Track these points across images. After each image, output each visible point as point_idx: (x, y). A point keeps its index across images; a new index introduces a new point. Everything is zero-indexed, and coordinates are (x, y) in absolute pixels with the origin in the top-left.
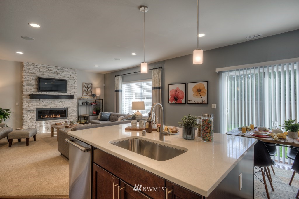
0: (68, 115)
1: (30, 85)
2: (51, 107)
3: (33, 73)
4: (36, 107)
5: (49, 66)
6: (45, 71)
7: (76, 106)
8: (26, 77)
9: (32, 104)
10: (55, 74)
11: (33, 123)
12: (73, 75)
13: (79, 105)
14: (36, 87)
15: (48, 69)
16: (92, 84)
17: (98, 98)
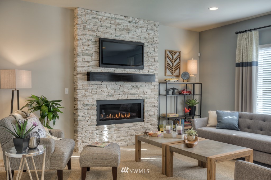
0: (145, 114)
1: (87, 54)
2: (120, 98)
3: (91, 30)
4: (96, 97)
5: (116, 16)
6: (110, 25)
7: (157, 97)
8: (81, 37)
9: (90, 91)
10: (124, 32)
11: (92, 129)
12: (152, 34)
13: (159, 95)
14: (97, 58)
15: (114, 22)
16: (179, 53)
17: (193, 81)
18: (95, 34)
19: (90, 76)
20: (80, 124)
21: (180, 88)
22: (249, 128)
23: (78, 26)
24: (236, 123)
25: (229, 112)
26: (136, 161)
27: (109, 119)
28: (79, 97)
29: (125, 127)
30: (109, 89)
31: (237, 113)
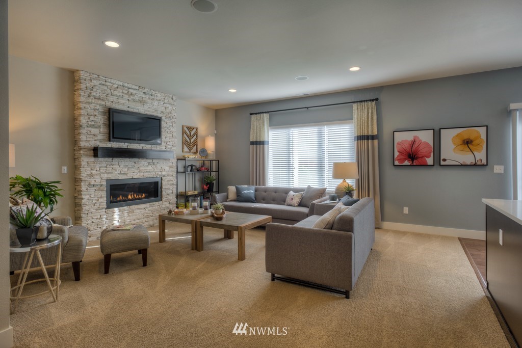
0: (163, 193)
1: (93, 126)
2: (135, 177)
3: (98, 98)
4: (105, 176)
5: (129, 86)
6: (122, 94)
7: (175, 174)
8: (85, 105)
9: (98, 169)
10: (139, 104)
11: (101, 214)
12: (170, 108)
13: (177, 172)
14: (106, 131)
15: (126, 92)
16: (197, 129)
17: (211, 158)
18: (103, 103)
19: (95, 152)
20: (85, 208)
21: (198, 164)
22: (264, 200)
23: (82, 93)
24: (253, 196)
25: (246, 186)
26: (160, 242)
27: (120, 201)
28: (83, 176)
29: (141, 209)
30: (122, 166)
31: (254, 187)
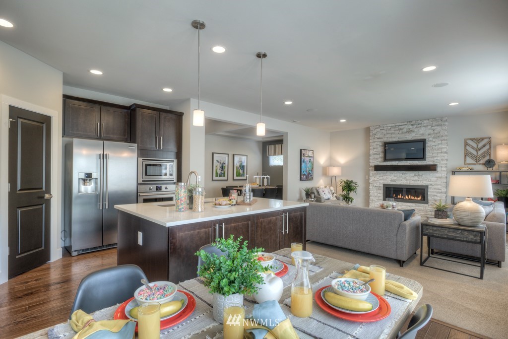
0: (429, 198)
1: (376, 154)
3: (379, 138)
4: (382, 182)
5: (399, 124)
6: (394, 131)
8: (372, 144)
9: (378, 177)
10: (408, 134)
11: (379, 203)
14: (383, 155)
15: (397, 129)
16: (489, 139)
17: (503, 169)
18: (382, 140)
19: (378, 168)
28: (371, 181)
30: (392, 176)
